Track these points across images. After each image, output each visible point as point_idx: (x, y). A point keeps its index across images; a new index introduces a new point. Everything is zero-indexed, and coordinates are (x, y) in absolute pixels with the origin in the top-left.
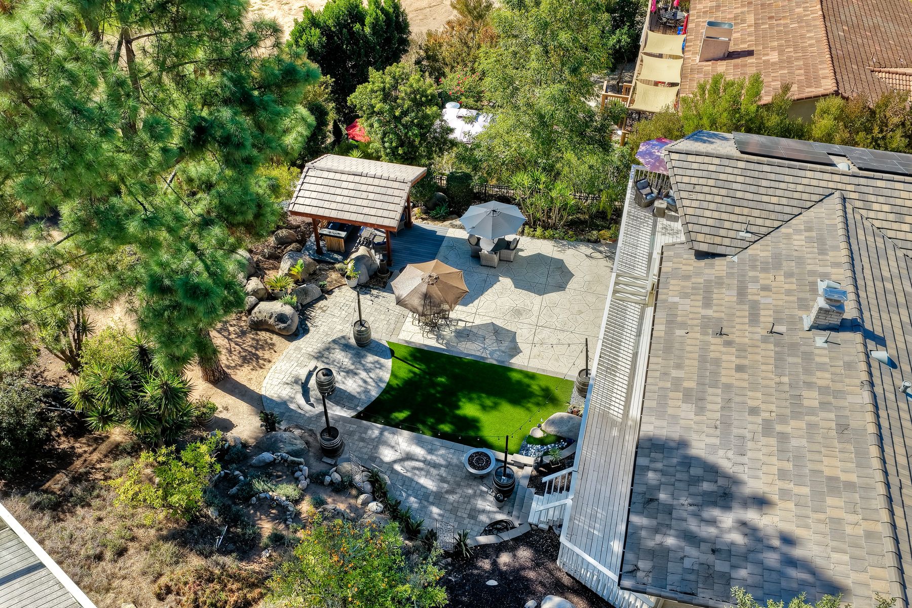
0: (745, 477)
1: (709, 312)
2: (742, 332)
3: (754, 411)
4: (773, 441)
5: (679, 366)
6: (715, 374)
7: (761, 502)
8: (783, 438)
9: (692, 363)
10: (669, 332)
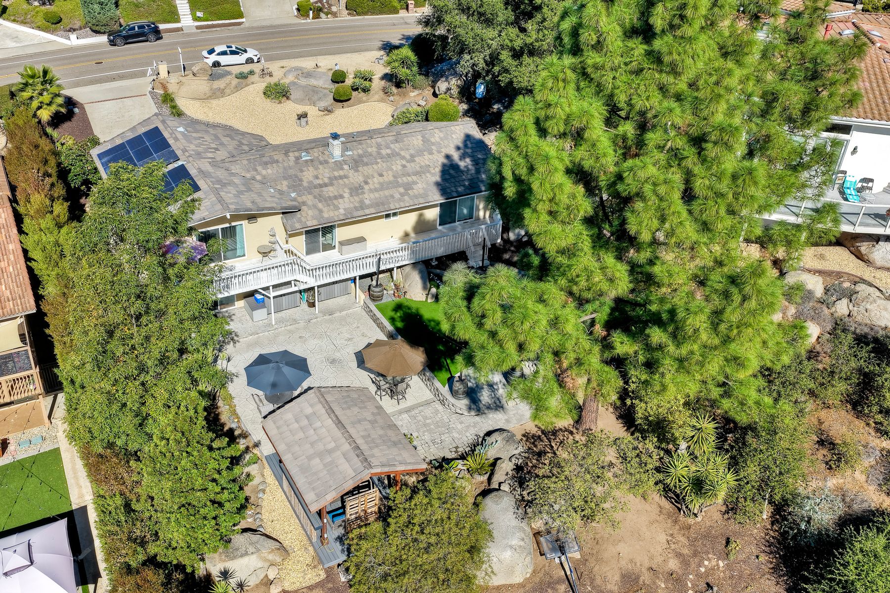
0: (440, 163)
1: (346, 195)
2: (356, 178)
3: (404, 166)
4: (416, 159)
5: (392, 196)
6: (390, 182)
7: (448, 157)
8: (412, 156)
9: (387, 193)
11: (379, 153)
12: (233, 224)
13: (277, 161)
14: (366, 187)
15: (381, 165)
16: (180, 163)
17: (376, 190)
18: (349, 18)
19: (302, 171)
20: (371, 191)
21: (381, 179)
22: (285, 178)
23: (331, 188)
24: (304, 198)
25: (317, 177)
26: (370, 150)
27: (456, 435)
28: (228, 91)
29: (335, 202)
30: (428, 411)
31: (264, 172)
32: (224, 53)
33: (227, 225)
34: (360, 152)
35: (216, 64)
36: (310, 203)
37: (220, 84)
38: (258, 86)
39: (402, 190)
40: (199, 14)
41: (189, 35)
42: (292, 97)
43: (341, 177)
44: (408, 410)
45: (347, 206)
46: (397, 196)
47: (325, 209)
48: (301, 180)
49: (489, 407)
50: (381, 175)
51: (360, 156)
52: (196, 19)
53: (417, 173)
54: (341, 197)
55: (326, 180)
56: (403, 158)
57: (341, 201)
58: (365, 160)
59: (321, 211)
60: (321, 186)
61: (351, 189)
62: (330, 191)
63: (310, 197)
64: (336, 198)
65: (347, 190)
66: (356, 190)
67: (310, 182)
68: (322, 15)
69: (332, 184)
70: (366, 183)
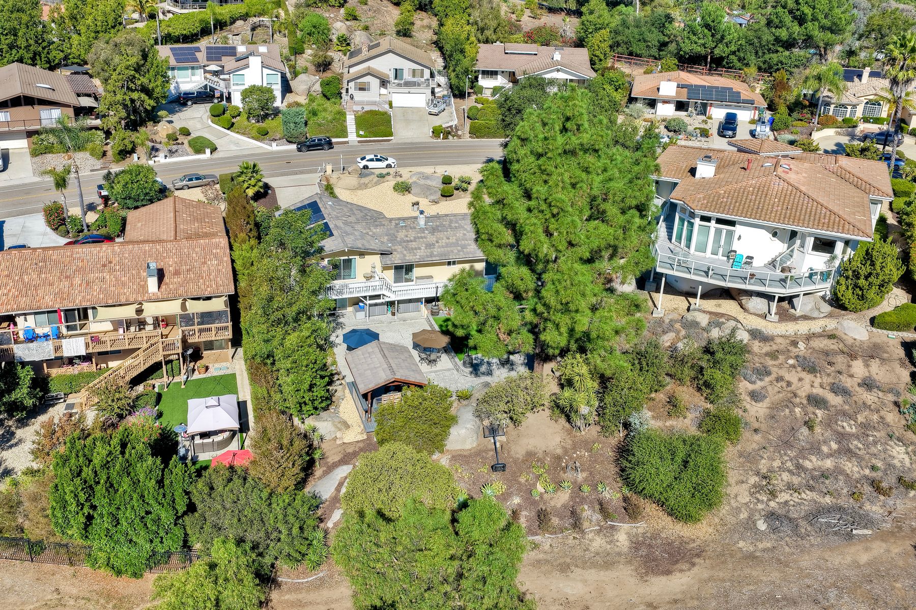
11: (450, 226)
12: (350, 257)
13: (384, 225)
14: (437, 245)
15: (450, 232)
16: (325, 221)
17: (443, 247)
18: (470, 139)
19: (398, 232)
20: (439, 247)
21: (447, 241)
22: (387, 235)
23: (414, 243)
24: (396, 247)
25: (407, 236)
26: (444, 223)
27: (459, 385)
28: (370, 185)
29: (415, 251)
30: (447, 373)
31: (374, 230)
32: (372, 160)
33: (347, 258)
34: (438, 223)
35: (366, 167)
36: (399, 250)
37: (365, 180)
38: (391, 182)
39: (459, 248)
40: (361, 133)
41: (352, 146)
42: (412, 192)
43: (422, 238)
44: (435, 372)
45: (422, 254)
46: (456, 251)
47: (408, 255)
48: (397, 237)
49: (483, 374)
50: (448, 239)
51: (437, 226)
52: (359, 136)
54: (420, 249)
55: (412, 238)
56: (466, 230)
57: (419, 251)
58: (440, 228)
59: (405, 256)
60: (408, 241)
61: (426, 245)
63: (400, 247)
64: (416, 249)
65: (424, 245)
66: (430, 246)
67: (402, 239)
68: (450, 137)
69: (415, 241)
70: (437, 242)
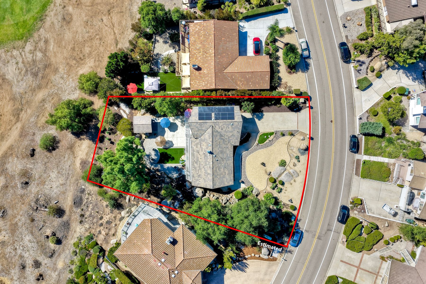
1: (197, 149)
2: (201, 153)
3: (202, 165)
5: (195, 158)
6: (198, 159)
8: (205, 168)
9: (196, 157)
10: (193, 152)
14: (198, 154)
19: (206, 143)
22: (204, 139)
28: (290, 151)
38: (289, 160)
43: (202, 150)
48: (203, 142)
51: (207, 157)
52: (367, 161)
53: (199, 166)
54: (197, 148)
62: (199, 146)
